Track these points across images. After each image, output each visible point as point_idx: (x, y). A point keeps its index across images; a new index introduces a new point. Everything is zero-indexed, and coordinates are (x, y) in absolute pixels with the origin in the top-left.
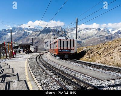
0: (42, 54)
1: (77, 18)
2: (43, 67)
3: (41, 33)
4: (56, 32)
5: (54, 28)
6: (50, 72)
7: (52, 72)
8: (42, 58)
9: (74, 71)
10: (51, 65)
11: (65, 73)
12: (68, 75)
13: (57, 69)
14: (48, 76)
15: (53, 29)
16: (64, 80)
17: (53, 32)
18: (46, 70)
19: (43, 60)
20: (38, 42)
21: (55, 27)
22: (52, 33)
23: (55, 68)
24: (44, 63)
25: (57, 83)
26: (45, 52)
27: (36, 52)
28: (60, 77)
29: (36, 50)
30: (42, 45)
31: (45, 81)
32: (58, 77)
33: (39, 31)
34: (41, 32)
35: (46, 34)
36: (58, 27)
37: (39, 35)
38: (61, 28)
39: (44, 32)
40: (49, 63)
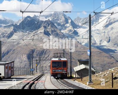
3: (15, 31)
4: (52, 27)
5: (46, 16)
15: (44, 20)
17: (45, 27)
20: (8, 52)
21: (51, 15)
22: (42, 30)
27: (10, 78)
29: (10, 72)
33: (12, 25)
34: (17, 28)
35: (29, 33)
37: (11, 35)
38: (63, 19)
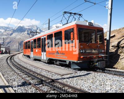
0: (14, 55)
1: (49, 19)
2: (13, 67)
5: (28, 26)
6: (19, 71)
7: (20, 71)
8: (13, 59)
9: (41, 69)
10: (20, 65)
11: (32, 71)
12: (34, 72)
13: (26, 68)
14: (15, 74)
15: (27, 28)
16: (30, 76)
17: (28, 31)
18: (15, 70)
19: (14, 60)
20: (10, 42)
21: (31, 26)
22: (26, 32)
23: (24, 67)
24: (15, 63)
25: (22, 79)
26: (19, 53)
27: (8, 53)
28: (27, 74)
30: (15, 45)
31: (12, 78)
32: (25, 75)
33: (12, 29)
34: (14, 31)
35: (20, 34)
36: (33, 26)
37: (12, 34)
38: (36, 28)
39: (18, 31)
40: (20, 64)
